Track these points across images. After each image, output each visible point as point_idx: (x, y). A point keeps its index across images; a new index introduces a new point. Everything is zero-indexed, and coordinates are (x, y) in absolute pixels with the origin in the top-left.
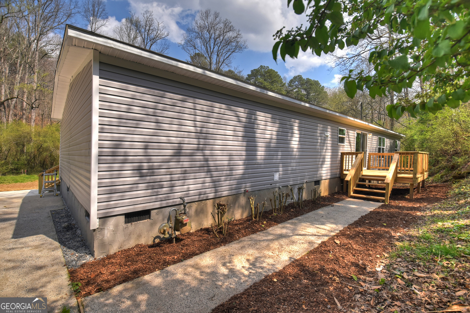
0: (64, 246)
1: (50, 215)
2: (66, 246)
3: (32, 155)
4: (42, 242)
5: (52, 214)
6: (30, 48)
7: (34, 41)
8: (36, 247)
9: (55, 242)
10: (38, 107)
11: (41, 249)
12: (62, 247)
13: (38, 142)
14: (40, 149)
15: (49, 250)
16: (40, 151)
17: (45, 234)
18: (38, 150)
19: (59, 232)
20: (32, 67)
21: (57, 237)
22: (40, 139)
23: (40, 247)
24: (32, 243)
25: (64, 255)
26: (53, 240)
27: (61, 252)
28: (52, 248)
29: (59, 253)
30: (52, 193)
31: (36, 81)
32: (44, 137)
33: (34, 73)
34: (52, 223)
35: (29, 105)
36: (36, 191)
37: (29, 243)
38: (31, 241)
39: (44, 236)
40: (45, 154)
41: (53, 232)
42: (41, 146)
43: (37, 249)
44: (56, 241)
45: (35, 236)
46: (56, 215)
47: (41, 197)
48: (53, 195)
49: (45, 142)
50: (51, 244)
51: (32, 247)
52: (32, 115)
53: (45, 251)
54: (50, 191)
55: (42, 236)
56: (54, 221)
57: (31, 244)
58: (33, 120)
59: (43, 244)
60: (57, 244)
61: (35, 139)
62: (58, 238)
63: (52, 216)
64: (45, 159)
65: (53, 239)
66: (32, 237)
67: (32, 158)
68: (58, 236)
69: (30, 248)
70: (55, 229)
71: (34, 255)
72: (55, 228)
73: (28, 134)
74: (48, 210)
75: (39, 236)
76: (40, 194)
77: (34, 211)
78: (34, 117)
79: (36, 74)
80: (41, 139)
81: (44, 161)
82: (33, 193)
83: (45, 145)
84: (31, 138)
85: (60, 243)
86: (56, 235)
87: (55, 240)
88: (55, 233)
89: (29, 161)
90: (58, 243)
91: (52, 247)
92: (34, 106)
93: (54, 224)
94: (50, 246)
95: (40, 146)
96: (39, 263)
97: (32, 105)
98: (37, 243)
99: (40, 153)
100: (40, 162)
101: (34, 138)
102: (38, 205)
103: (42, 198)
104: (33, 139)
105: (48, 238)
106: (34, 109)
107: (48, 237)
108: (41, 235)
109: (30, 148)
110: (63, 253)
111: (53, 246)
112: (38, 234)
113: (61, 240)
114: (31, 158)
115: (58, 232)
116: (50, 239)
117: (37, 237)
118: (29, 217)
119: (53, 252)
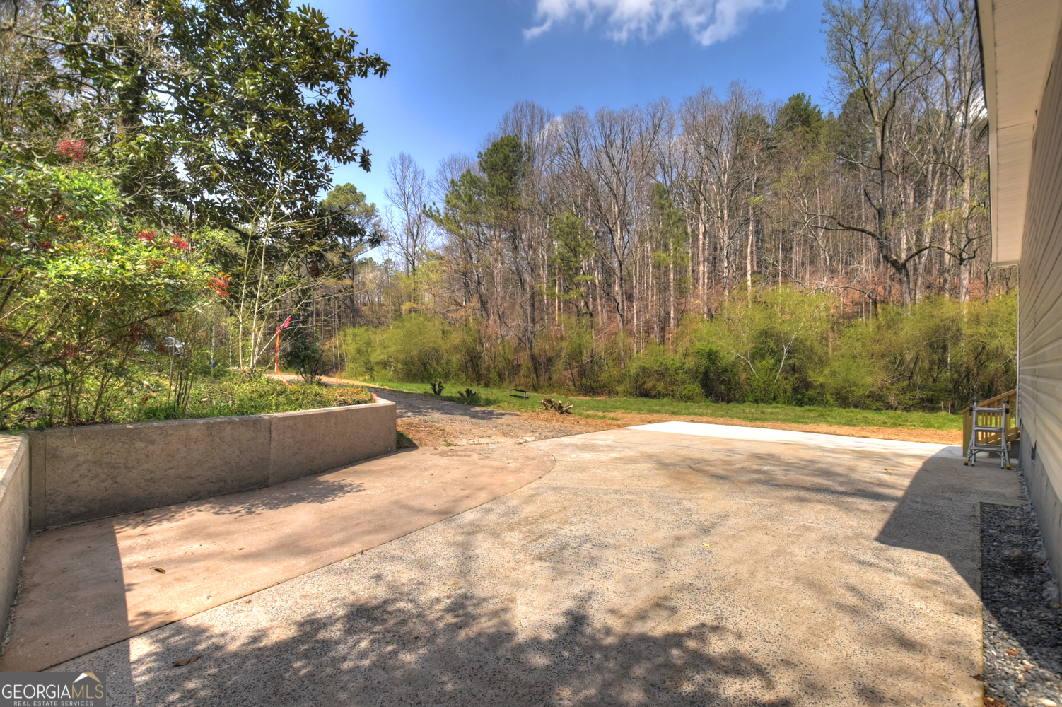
0: (993, 613)
1: (978, 514)
2: (998, 618)
3: (963, 369)
4: (936, 578)
5: (983, 512)
6: (951, 131)
7: (959, 108)
8: (920, 584)
9: (971, 590)
10: (974, 257)
11: (930, 594)
12: (987, 613)
13: (976, 337)
14: (982, 354)
15: (948, 607)
16: (980, 360)
17: (951, 557)
18: (976, 358)
19: (989, 566)
20: (959, 169)
21: (979, 579)
22: (980, 331)
23: (929, 589)
24: (914, 567)
25: (986, 642)
26: (965, 584)
27: (980, 630)
28: (957, 606)
29: (972, 629)
30: (996, 461)
31: (967, 197)
32: (991, 324)
33: (963, 181)
34: (975, 537)
35: (955, 256)
36: (957, 449)
37: (906, 565)
38: (912, 563)
39: (947, 564)
40: (993, 366)
41: (973, 560)
42: (984, 348)
43: (919, 590)
44: (975, 590)
45: (925, 554)
46: (992, 518)
47: (966, 464)
48: (998, 466)
49: (992, 337)
50: (956, 591)
51: (909, 577)
52: (962, 277)
53: (935, 603)
54: (993, 455)
55: (940, 561)
56: (982, 531)
57: (911, 570)
58: (964, 290)
59: (936, 583)
60: (972, 597)
61: (969, 332)
62: (982, 583)
63: (982, 518)
64: (993, 379)
65: (967, 579)
66: (918, 553)
67: (963, 376)
68: (984, 577)
69: (904, 579)
70: (980, 554)
71: (907, 599)
72: (982, 551)
73: (954, 321)
74: (975, 500)
75: (934, 556)
76: (964, 458)
77: (940, 494)
78: (966, 282)
79: (968, 180)
80: (982, 330)
81: (992, 384)
82: (951, 452)
83: (993, 344)
84: (958, 330)
85: (983, 599)
86: (979, 573)
87: (973, 585)
88: (977, 565)
89: (957, 384)
90: (977, 598)
91: (958, 601)
92: (965, 256)
93: (982, 541)
94: (953, 598)
95: (980, 348)
96: (913, 629)
97: (960, 255)
98: (923, 573)
99: (981, 365)
100: (982, 386)
101: (966, 331)
102: (955, 482)
103: (969, 468)
104: (963, 332)
105: (954, 573)
106: (965, 262)
107: (955, 568)
108: (939, 557)
109: (959, 353)
110: (986, 635)
111: (962, 601)
112: (935, 552)
113: (989, 591)
114: (961, 376)
115: (986, 566)
116: (959, 578)
117: (929, 559)
118: (925, 504)
119: (956, 617)
